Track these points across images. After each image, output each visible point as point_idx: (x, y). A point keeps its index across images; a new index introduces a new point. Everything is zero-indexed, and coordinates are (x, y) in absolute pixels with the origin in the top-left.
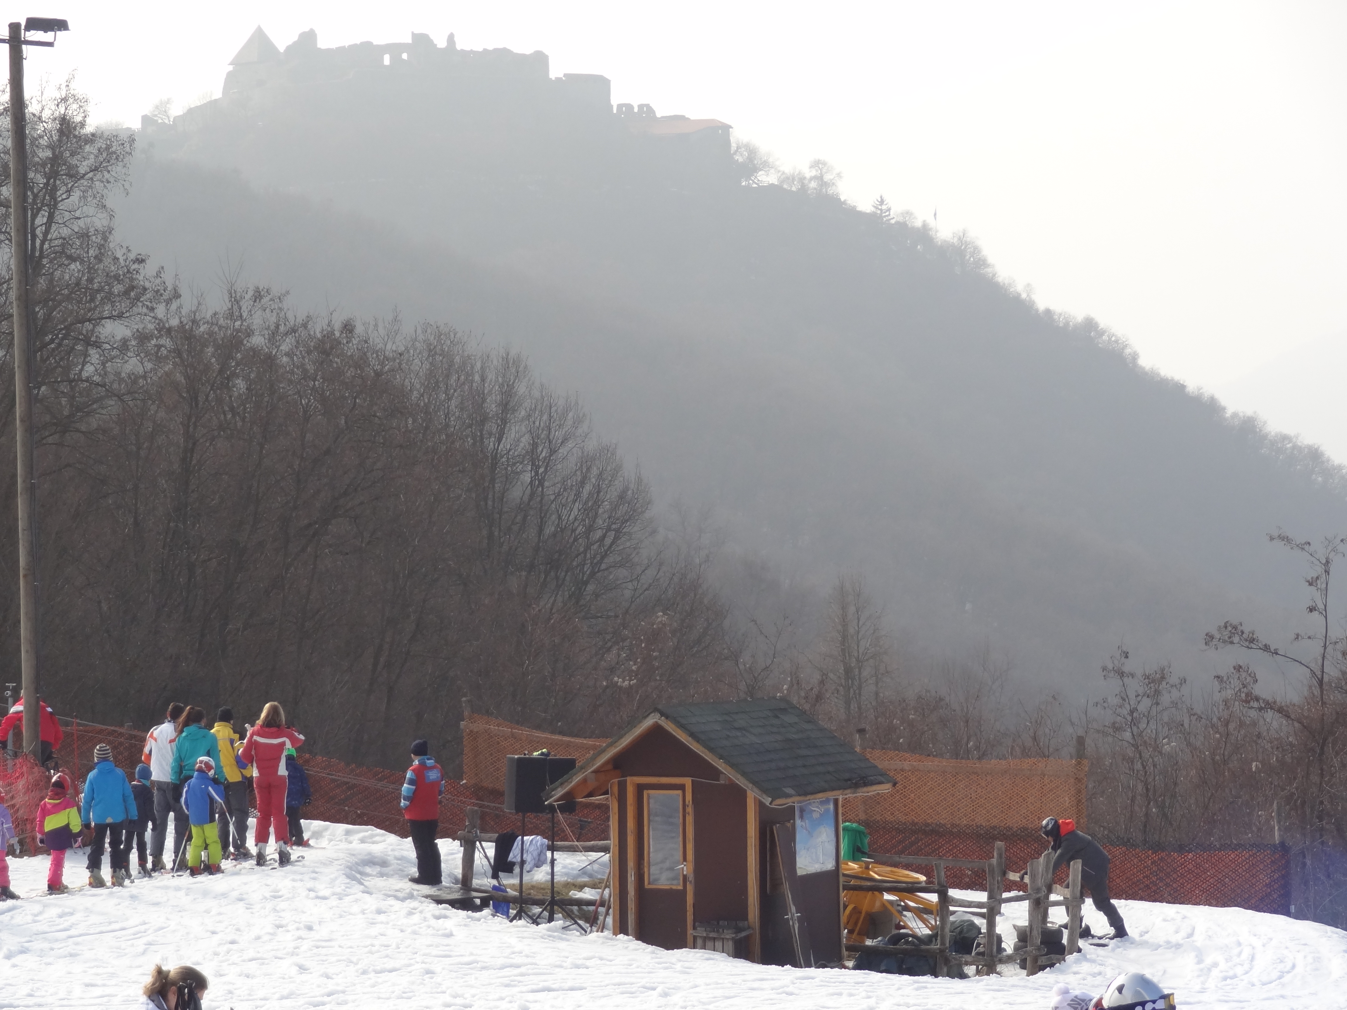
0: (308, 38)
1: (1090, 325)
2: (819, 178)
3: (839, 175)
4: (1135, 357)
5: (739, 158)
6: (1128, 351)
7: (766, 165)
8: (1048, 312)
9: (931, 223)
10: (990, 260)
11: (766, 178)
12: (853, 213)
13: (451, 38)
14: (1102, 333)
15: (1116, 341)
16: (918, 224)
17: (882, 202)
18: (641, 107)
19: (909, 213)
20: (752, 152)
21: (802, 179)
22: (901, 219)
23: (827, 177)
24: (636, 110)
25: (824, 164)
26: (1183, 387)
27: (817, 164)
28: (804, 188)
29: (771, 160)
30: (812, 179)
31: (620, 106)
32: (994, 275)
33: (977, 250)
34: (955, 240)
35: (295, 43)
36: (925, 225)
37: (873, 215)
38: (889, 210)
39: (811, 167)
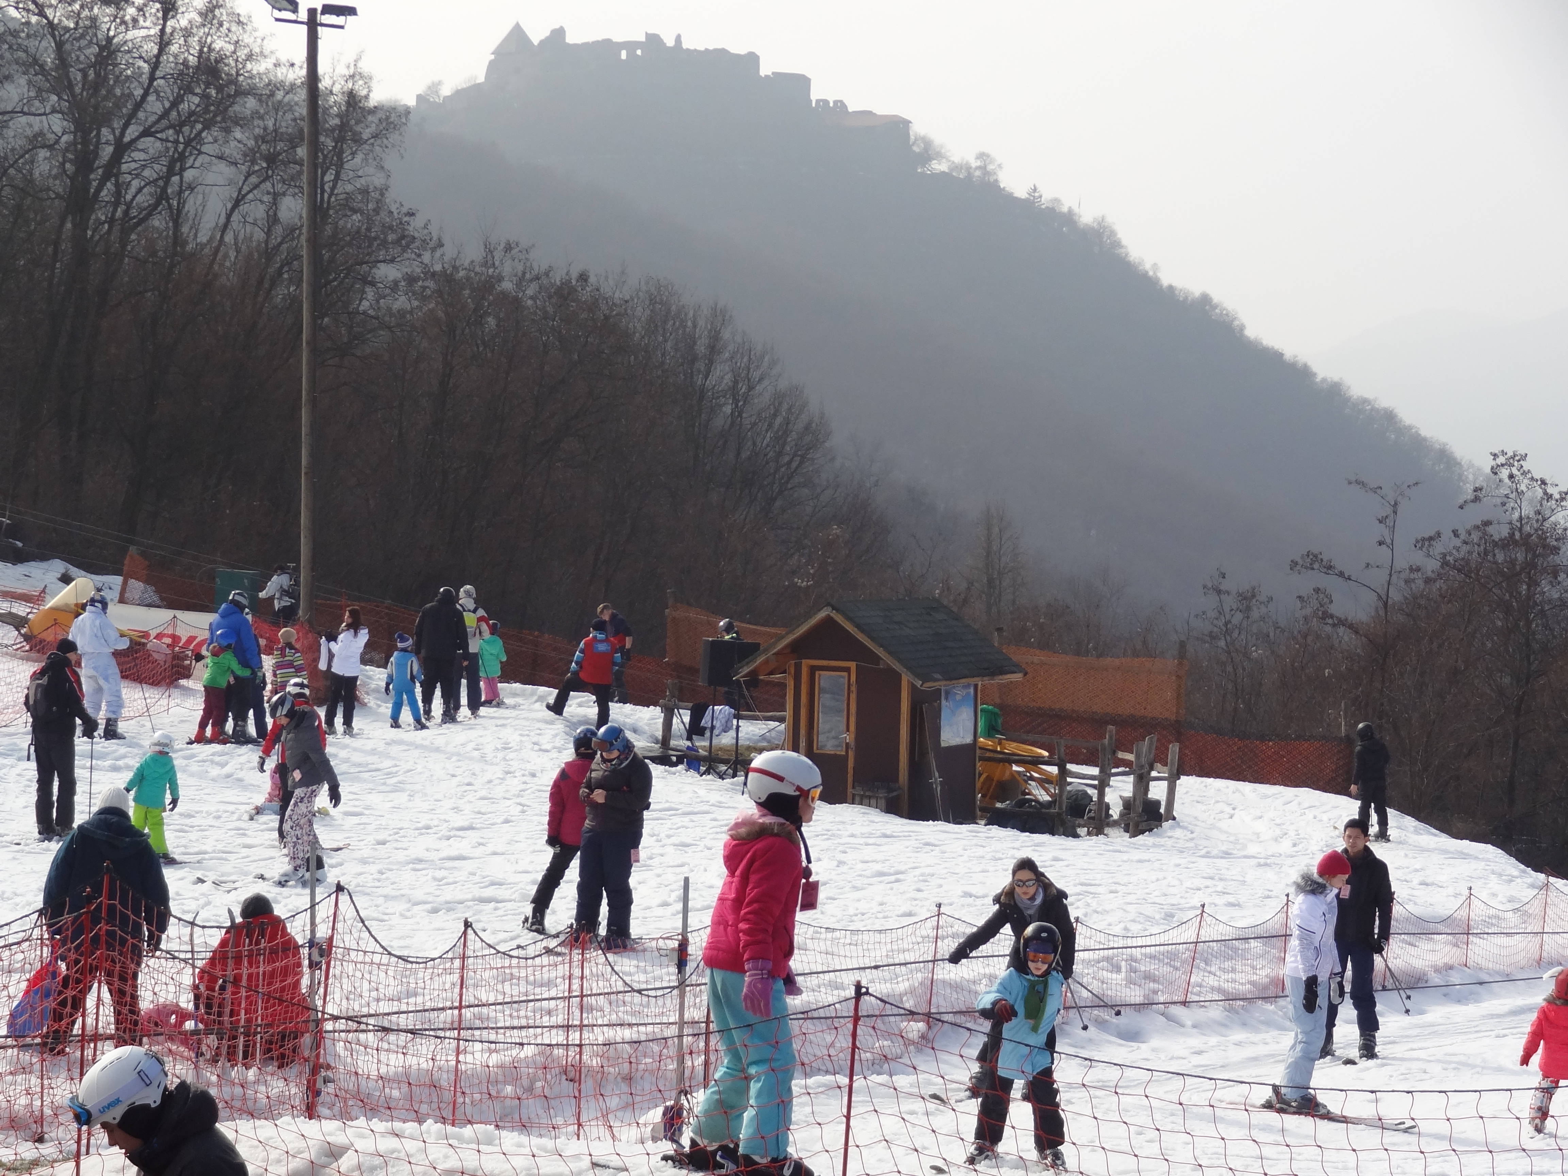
0: (559, 34)
1: (1205, 299)
2: (983, 168)
3: (1000, 166)
4: (1242, 328)
5: (916, 149)
6: (1236, 323)
7: (939, 156)
8: (1171, 287)
9: (1076, 209)
10: (1124, 242)
11: (939, 166)
12: (1010, 199)
13: (678, 38)
14: (1215, 307)
15: (1227, 315)
16: (1065, 209)
17: (1035, 190)
18: (835, 102)
19: (1057, 200)
20: (927, 143)
21: (968, 168)
22: (1050, 205)
23: (990, 167)
24: (831, 105)
25: (988, 156)
26: (1282, 355)
27: (982, 156)
28: (969, 176)
29: (943, 151)
30: (977, 168)
31: (818, 101)
32: (1127, 255)
33: (1113, 233)
34: (1095, 225)
35: (547, 39)
36: (1070, 211)
37: (1026, 201)
38: (1041, 197)
39: (977, 158)
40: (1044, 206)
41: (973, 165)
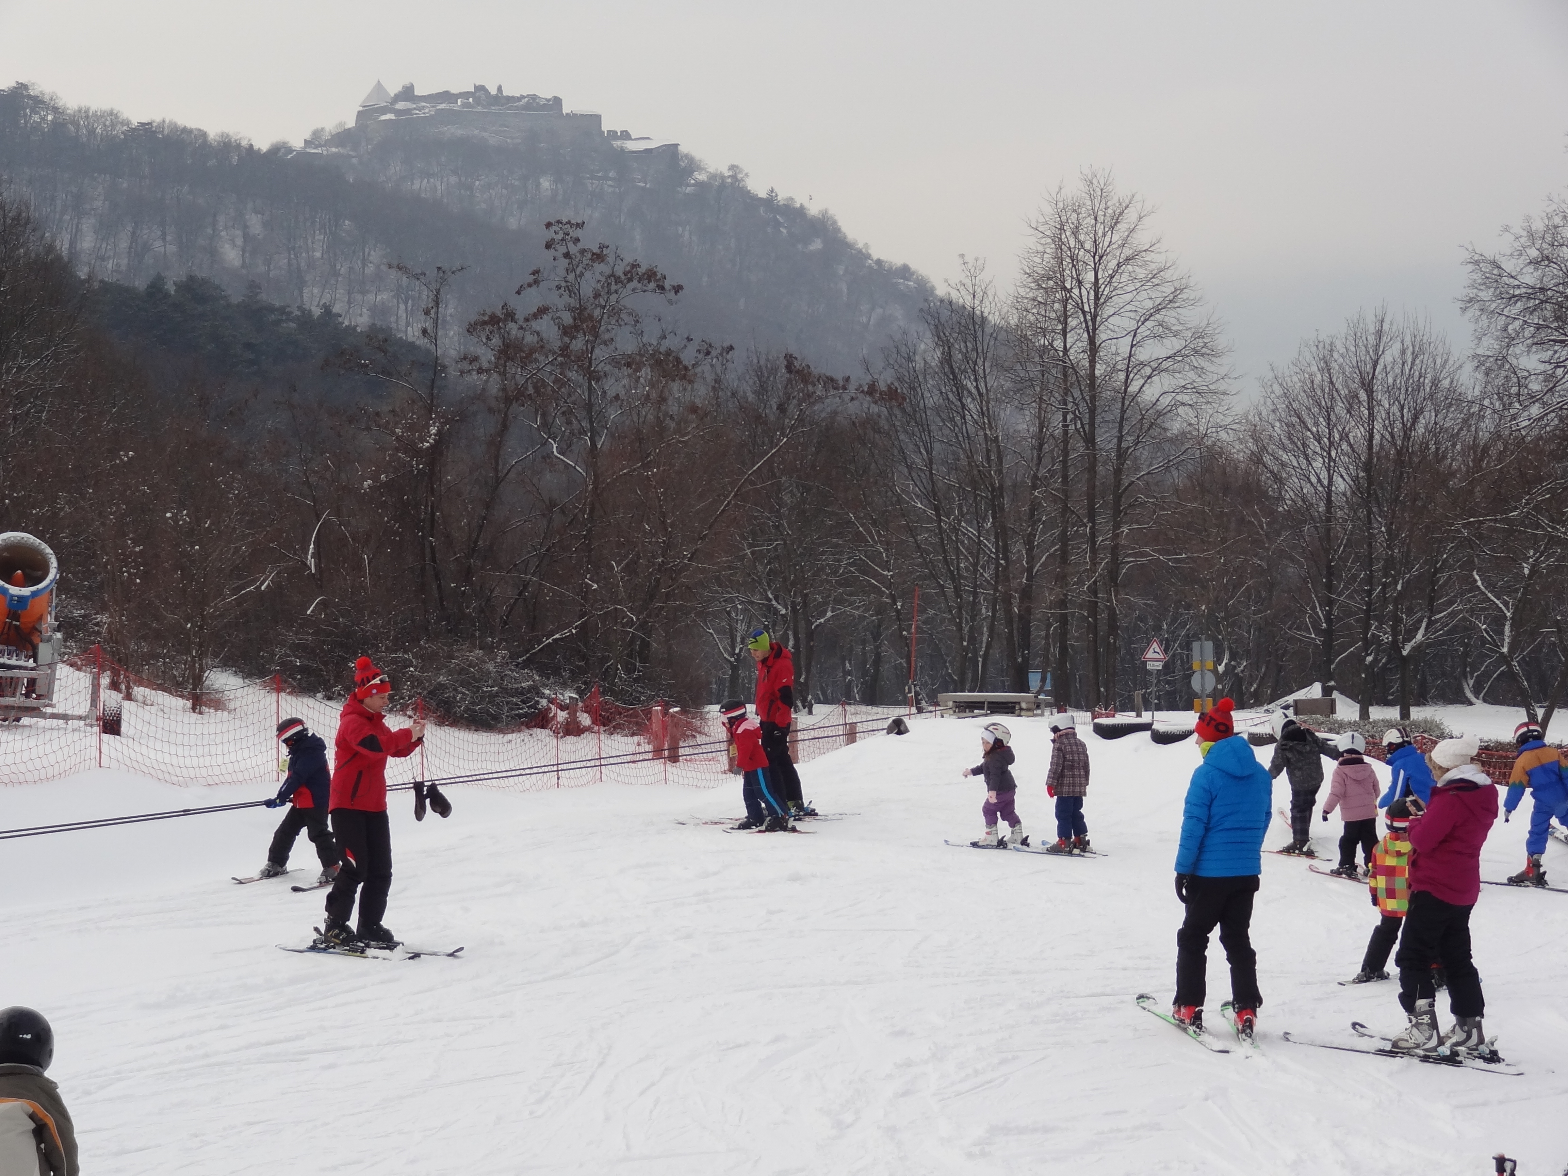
0: (409, 87)
1: (905, 268)
2: (734, 177)
3: (747, 174)
4: (932, 287)
5: (684, 164)
6: (928, 284)
7: (700, 169)
8: (879, 260)
9: (805, 204)
10: (843, 227)
11: (701, 177)
12: (755, 199)
14: (912, 273)
15: (921, 278)
16: (798, 205)
17: (772, 190)
18: (621, 132)
19: (791, 199)
20: (691, 160)
21: (723, 177)
22: (786, 202)
23: (740, 176)
24: (618, 134)
25: (737, 167)
27: (732, 167)
28: (723, 182)
29: (703, 165)
30: (729, 176)
31: (608, 132)
32: (845, 237)
33: (834, 221)
34: (821, 216)
35: (400, 92)
36: (802, 206)
37: (767, 199)
38: (777, 195)
39: (729, 169)
40: (781, 203)
41: (726, 175)
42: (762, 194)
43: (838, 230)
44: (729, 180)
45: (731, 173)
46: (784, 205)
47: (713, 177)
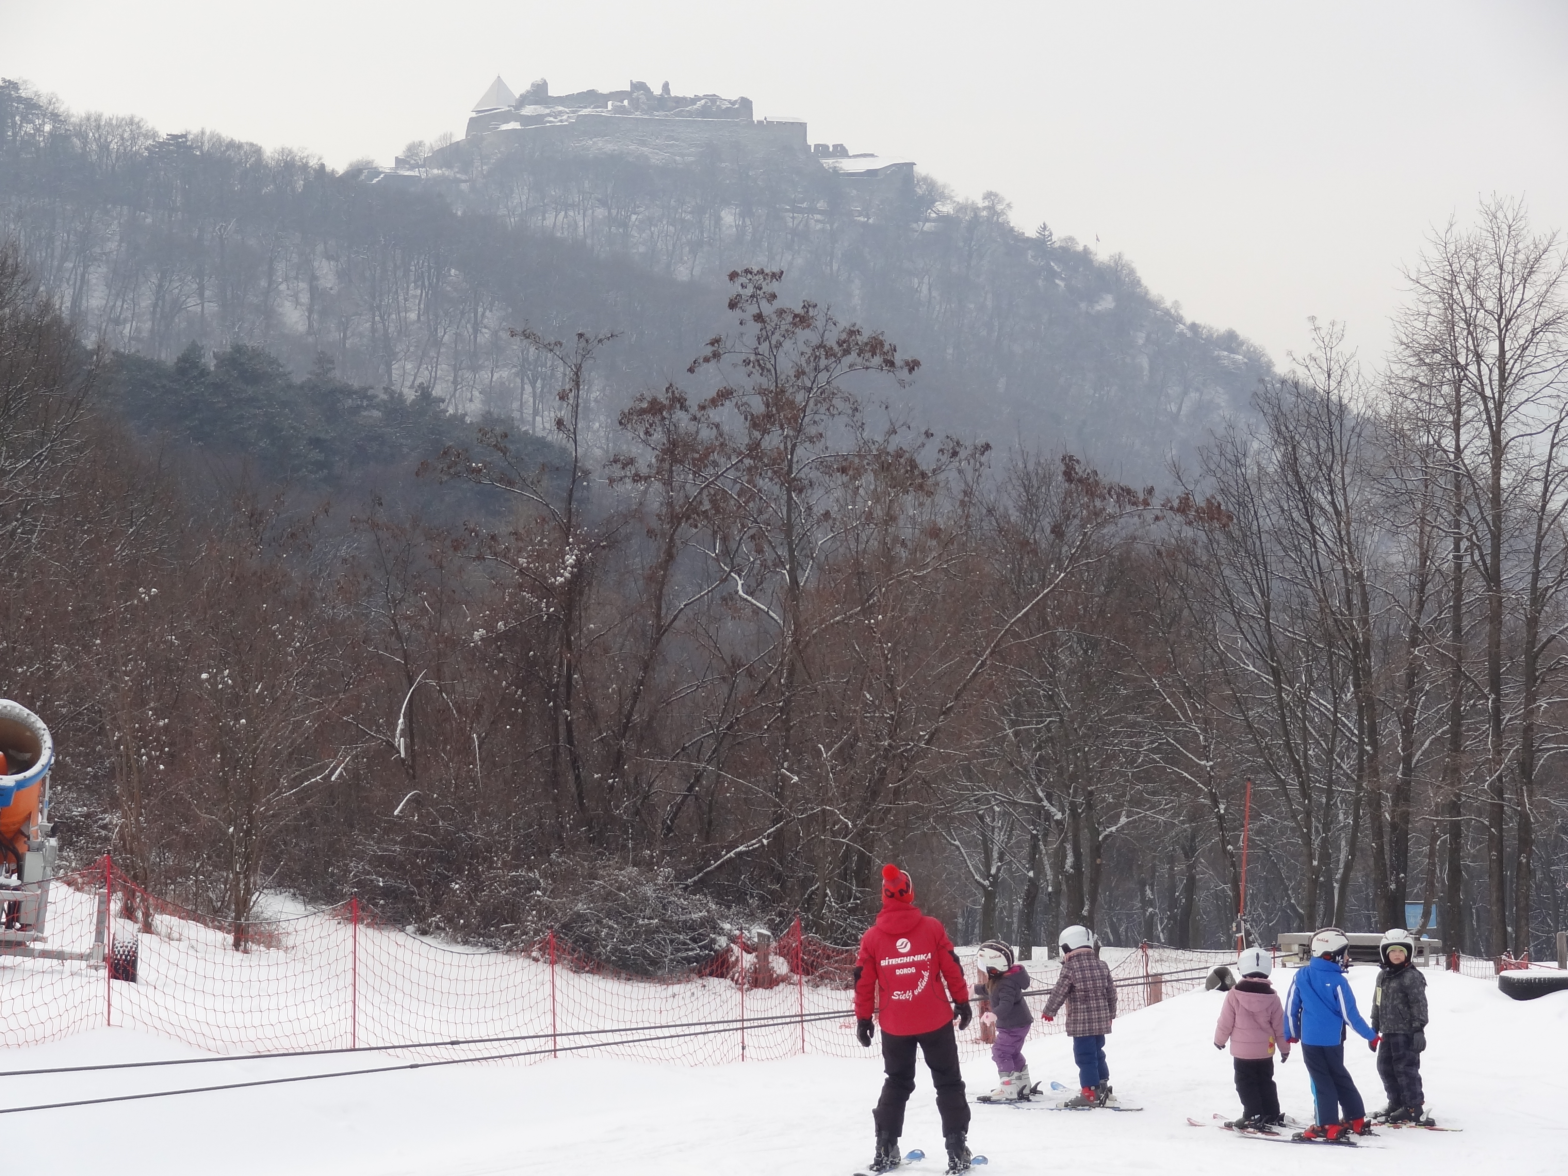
0: (541, 86)
2: (991, 209)
3: (1009, 205)
5: (920, 191)
7: (944, 197)
8: (1194, 325)
9: (1092, 247)
11: (945, 208)
12: (1021, 238)
13: (666, 87)
14: (1242, 344)
15: (1254, 351)
16: (1080, 248)
17: (1045, 228)
19: (1071, 239)
20: (931, 185)
21: (976, 210)
22: (1064, 244)
23: (999, 207)
24: (831, 149)
25: (996, 195)
27: (989, 195)
28: (976, 216)
29: (946, 191)
30: (984, 208)
31: (817, 146)
32: (1146, 292)
33: (1132, 272)
34: (1112, 264)
36: (1086, 251)
37: (1037, 240)
38: (1051, 235)
39: (984, 198)
40: (1057, 245)
41: (980, 206)
42: (1031, 232)
43: (1137, 283)
44: (985, 213)
45: (986, 204)
46: (1060, 247)
47: (962, 208)
